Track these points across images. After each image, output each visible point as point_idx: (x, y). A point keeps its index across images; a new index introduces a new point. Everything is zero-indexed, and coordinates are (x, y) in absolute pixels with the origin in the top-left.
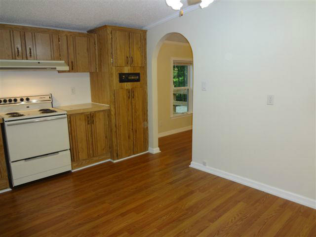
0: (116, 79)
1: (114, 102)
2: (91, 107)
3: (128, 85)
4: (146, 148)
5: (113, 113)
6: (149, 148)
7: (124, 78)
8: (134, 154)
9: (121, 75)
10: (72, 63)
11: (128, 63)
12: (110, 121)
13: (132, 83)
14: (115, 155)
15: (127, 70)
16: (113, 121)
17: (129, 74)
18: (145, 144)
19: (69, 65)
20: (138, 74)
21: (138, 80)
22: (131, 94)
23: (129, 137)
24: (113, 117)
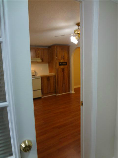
0: (58, 64)
1: (57, 73)
2: (48, 74)
3: (62, 67)
4: (69, 91)
5: (56, 77)
6: (70, 91)
7: (60, 64)
8: (64, 93)
9: (59, 63)
10: (42, 59)
11: (62, 58)
12: (55, 80)
13: (64, 66)
14: (57, 92)
15: (62, 61)
16: (57, 80)
17: (62, 63)
18: (69, 89)
19: (41, 60)
20: (66, 63)
21: (66, 65)
22: (63, 70)
23: (62, 86)
24: (56, 78)
